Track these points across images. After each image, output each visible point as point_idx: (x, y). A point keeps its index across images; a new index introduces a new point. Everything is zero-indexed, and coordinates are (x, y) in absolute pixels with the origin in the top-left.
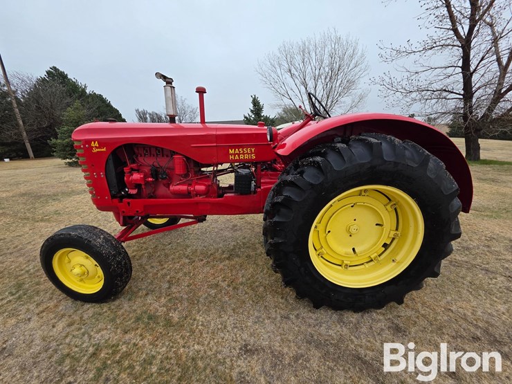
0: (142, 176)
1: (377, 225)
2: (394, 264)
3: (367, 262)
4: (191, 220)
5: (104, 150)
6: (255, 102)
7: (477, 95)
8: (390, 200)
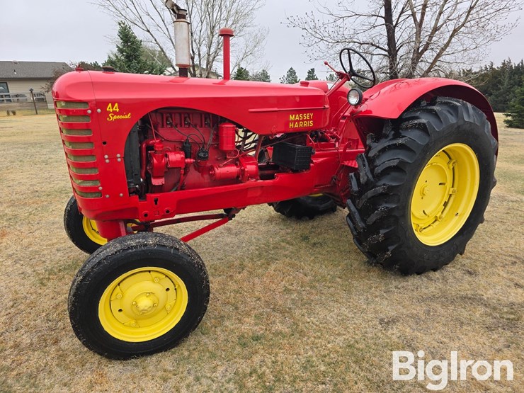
0: (183, 156)
1: (440, 184)
2: (457, 217)
3: (433, 223)
4: (215, 221)
5: (128, 116)
6: (126, 36)
7: (400, 53)
8: (450, 158)
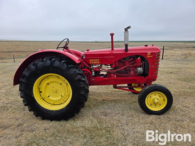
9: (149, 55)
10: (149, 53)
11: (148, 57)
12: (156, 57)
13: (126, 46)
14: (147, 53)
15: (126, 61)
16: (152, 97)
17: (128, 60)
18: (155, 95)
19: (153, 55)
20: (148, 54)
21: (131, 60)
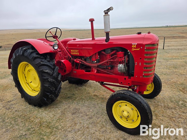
9: (134, 48)
10: (134, 44)
11: (133, 50)
12: (145, 51)
13: (107, 34)
14: (131, 45)
15: (107, 53)
16: (122, 107)
17: (109, 53)
18: (126, 105)
19: (140, 48)
20: (133, 46)
21: (112, 53)
